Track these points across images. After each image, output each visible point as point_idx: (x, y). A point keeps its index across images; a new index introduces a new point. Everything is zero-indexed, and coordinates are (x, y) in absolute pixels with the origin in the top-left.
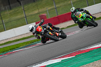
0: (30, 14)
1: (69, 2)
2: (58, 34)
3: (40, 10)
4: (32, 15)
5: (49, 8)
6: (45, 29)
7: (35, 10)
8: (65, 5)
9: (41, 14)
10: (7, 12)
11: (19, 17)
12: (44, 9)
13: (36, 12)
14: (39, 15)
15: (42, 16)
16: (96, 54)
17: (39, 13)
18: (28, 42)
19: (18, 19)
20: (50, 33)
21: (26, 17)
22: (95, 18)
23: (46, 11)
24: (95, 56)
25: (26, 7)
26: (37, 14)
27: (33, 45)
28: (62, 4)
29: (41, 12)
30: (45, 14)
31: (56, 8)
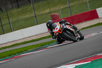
0: (40, 13)
1: (85, 1)
4: (42, 15)
5: (62, 7)
7: (46, 8)
9: (53, 14)
10: (15, 11)
11: (28, 16)
12: (56, 8)
13: (48, 11)
15: (54, 15)
17: (50, 12)
19: (27, 19)
21: (35, 17)
23: (59, 10)
25: (36, 5)
26: (49, 13)
27: (43, 48)
28: (76, 3)
29: (53, 12)
30: (57, 14)
31: (69, 7)
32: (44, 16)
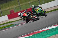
0: (4, 10)
1: (28, 2)
2: (35, 17)
3: (10, 8)
4: (5, 11)
6: (28, 14)
7: (7, 7)
8: (25, 4)
9: (11, 10)
14: (9, 10)
15: (12, 11)
16: (45, 34)
18: (2, 27)
20: (31, 16)
21: (1, 12)
22: (45, 11)
23: (14, 8)
24: (44, 35)
25: (1, 5)
26: (8, 10)
27: (6, 29)
28: (23, 4)
30: (13, 10)
31: (20, 6)
32: (6, 11)
